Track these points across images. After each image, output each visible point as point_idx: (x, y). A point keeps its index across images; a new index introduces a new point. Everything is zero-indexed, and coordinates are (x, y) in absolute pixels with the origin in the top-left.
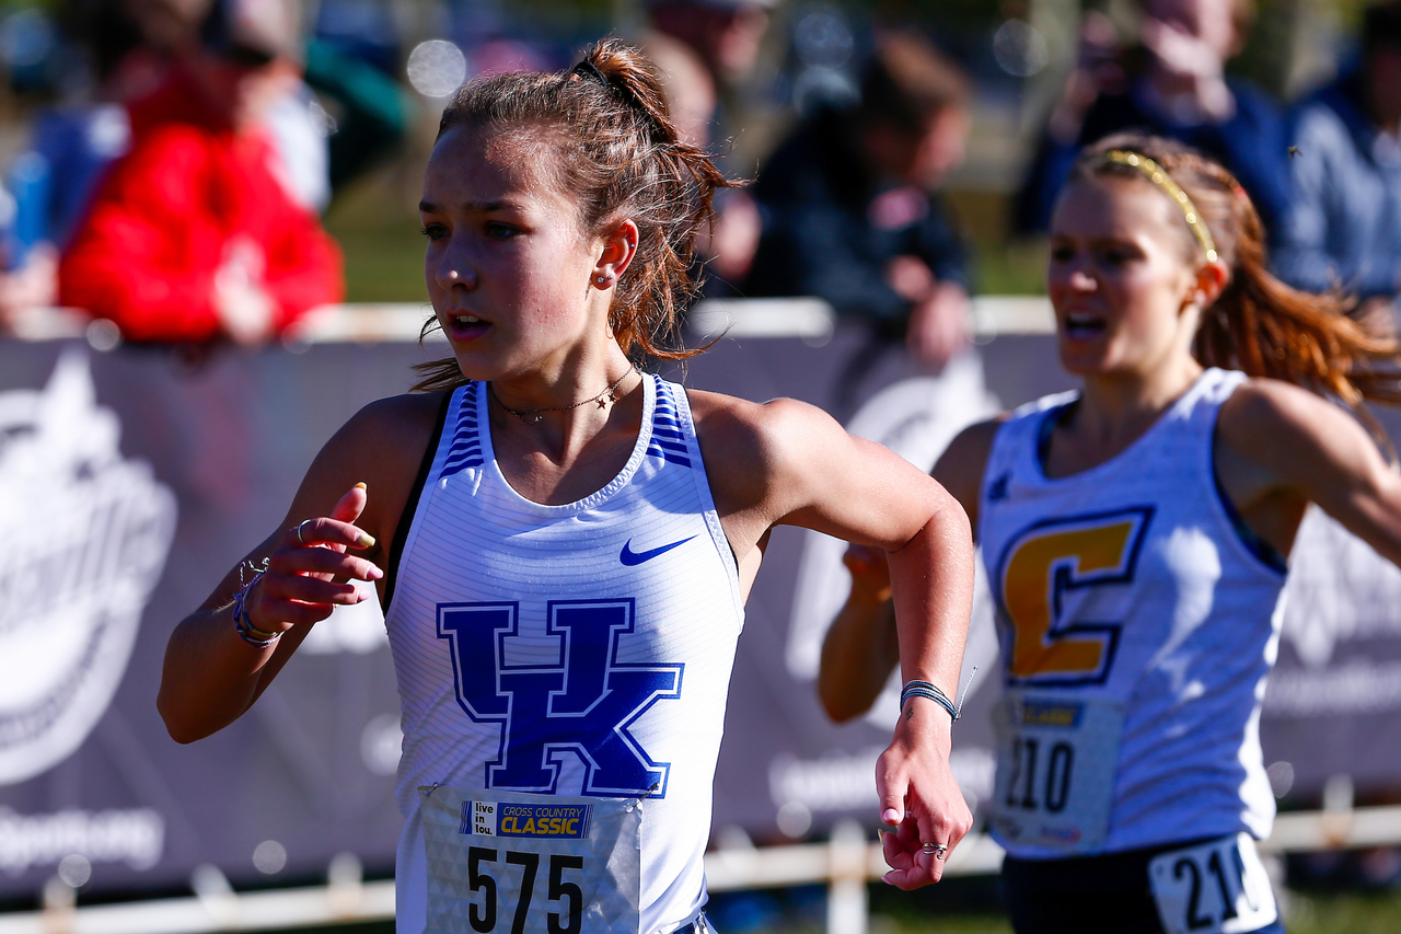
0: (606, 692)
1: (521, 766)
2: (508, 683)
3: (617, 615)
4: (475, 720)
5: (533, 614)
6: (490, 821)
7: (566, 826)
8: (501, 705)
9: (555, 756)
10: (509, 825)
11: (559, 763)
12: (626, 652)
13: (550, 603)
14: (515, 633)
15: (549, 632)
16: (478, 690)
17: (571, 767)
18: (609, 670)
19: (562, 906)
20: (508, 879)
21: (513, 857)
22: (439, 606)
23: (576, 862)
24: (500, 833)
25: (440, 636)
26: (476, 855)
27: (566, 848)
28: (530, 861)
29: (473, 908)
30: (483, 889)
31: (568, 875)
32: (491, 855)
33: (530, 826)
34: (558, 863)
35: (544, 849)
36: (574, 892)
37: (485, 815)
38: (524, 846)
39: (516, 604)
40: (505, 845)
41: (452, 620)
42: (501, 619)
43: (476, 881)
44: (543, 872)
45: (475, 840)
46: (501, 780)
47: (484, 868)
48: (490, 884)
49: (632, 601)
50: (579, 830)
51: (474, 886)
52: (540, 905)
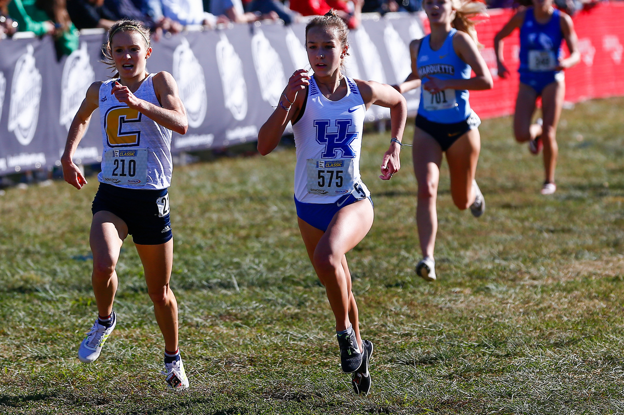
0: (346, 138)
1: (329, 153)
2: (327, 136)
3: (348, 122)
4: (320, 144)
5: (333, 121)
6: (323, 165)
7: (339, 165)
8: (325, 141)
9: (336, 151)
10: (327, 165)
11: (337, 152)
12: (349, 130)
13: (336, 120)
14: (329, 126)
15: (336, 126)
16: (321, 138)
17: (339, 153)
18: (346, 133)
19: (339, 180)
20: (327, 176)
21: (328, 172)
22: (314, 120)
23: (342, 172)
24: (325, 167)
25: (314, 126)
26: (320, 172)
27: (339, 169)
28: (332, 172)
29: (319, 183)
30: (321, 178)
31: (340, 174)
32: (323, 172)
33: (332, 165)
34: (338, 172)
35: (335, 170)
36: (341, 177)
37: (322, 164)
38: (331, 169)
39: (330, 120)
40: (327, 169)
41: (317, 123)
42: (327, 123)
43: (319, 177)
44: (335, 174)
45: (320, 169)
46: (325, 156)
47: (322, 174)
48: (323, 177)
49: (351, 120)
50: (342, 165)
51: (319, 178)
52: (334, 180)
